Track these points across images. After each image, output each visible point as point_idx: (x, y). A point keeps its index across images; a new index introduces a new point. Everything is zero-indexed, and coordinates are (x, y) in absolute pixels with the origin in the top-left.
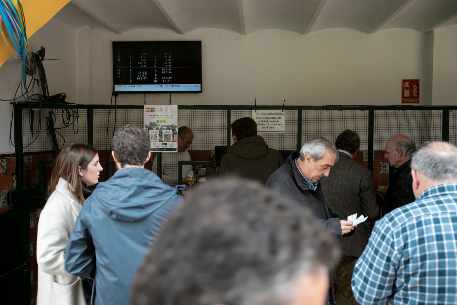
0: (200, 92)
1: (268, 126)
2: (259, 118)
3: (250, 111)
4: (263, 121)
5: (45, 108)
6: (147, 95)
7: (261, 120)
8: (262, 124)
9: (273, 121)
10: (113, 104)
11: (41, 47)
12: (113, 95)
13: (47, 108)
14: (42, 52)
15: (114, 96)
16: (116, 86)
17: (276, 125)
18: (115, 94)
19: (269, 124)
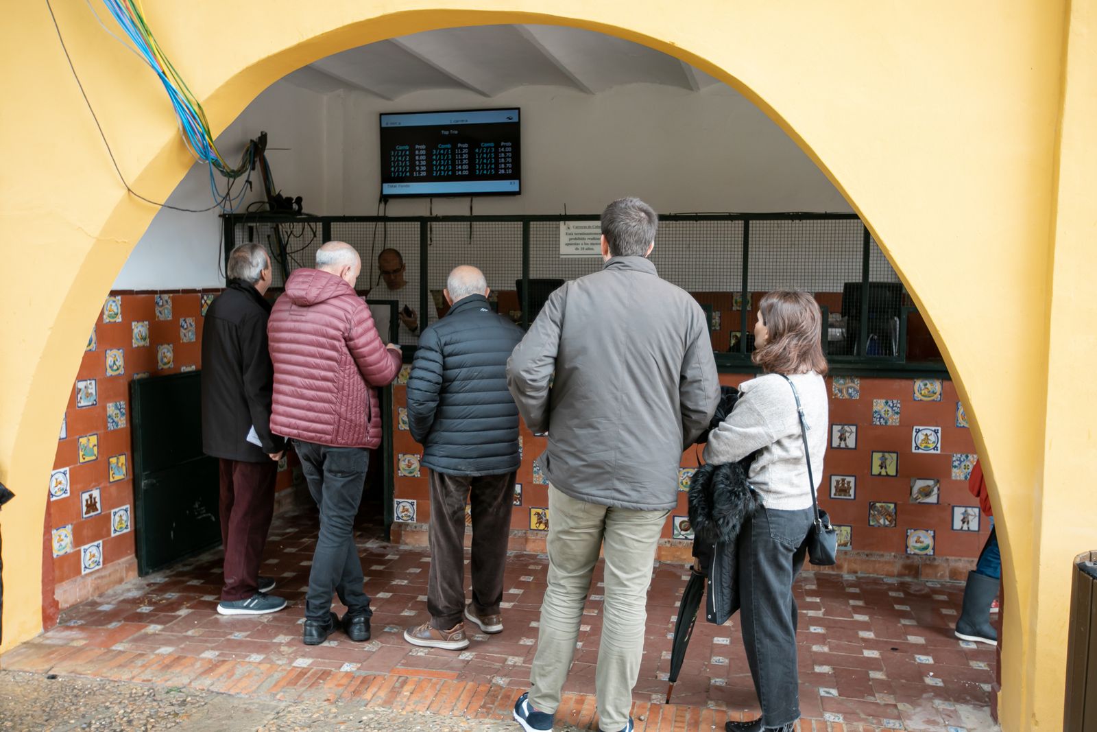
0: (518, 193)
1: (584, 246)
2: (570, 234)
3: (558, 223)
4: (576, 239)
5: (264, 222)
6: (434, 200)
7: (574, 237)
8: (575, 244)
9: (592, 239)
10: (381, 214)
11: (262, 132)
12: (380, 201)
13: (267, 222)
14: (263, 138)
15: (383, 203)
16: (385, 185)
17: (597, 244)
18: (385, 199)
19: (585, 244)
